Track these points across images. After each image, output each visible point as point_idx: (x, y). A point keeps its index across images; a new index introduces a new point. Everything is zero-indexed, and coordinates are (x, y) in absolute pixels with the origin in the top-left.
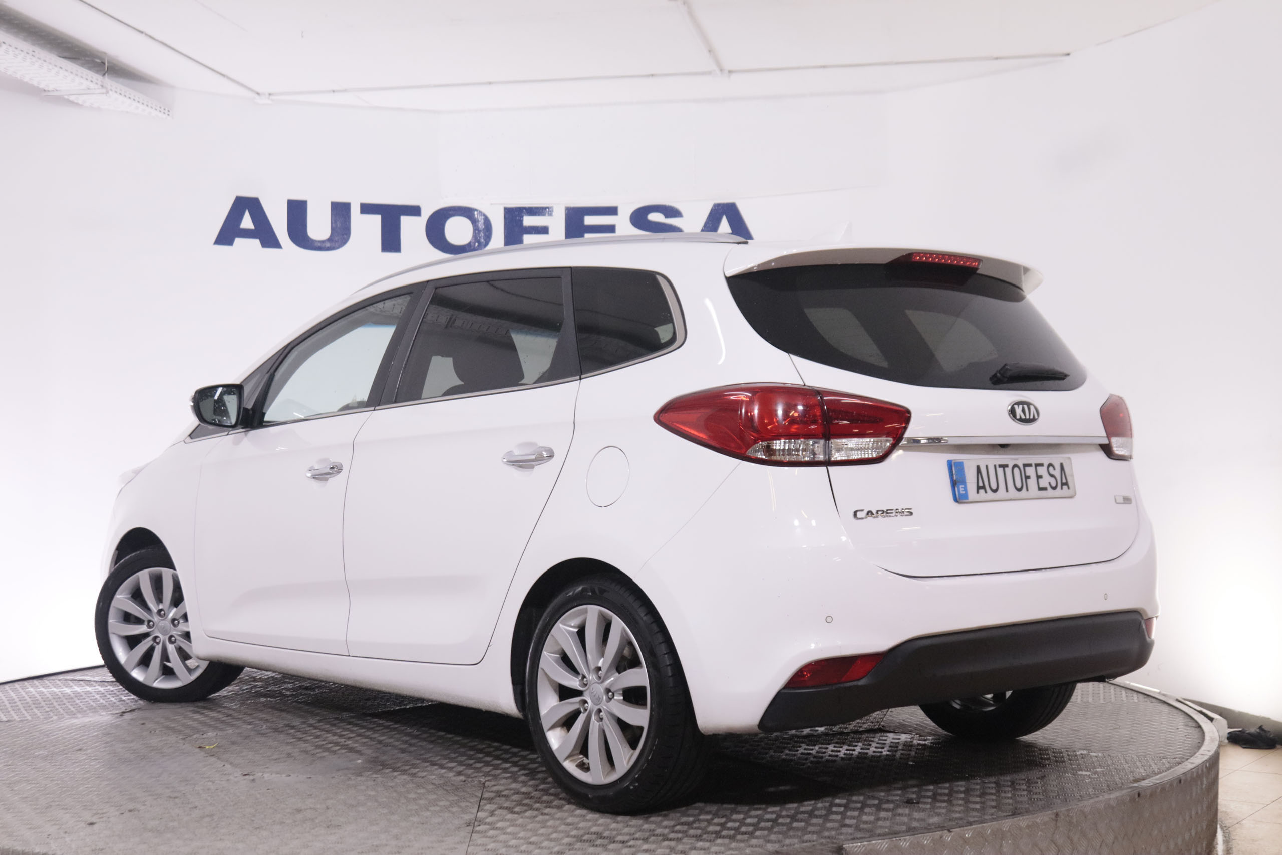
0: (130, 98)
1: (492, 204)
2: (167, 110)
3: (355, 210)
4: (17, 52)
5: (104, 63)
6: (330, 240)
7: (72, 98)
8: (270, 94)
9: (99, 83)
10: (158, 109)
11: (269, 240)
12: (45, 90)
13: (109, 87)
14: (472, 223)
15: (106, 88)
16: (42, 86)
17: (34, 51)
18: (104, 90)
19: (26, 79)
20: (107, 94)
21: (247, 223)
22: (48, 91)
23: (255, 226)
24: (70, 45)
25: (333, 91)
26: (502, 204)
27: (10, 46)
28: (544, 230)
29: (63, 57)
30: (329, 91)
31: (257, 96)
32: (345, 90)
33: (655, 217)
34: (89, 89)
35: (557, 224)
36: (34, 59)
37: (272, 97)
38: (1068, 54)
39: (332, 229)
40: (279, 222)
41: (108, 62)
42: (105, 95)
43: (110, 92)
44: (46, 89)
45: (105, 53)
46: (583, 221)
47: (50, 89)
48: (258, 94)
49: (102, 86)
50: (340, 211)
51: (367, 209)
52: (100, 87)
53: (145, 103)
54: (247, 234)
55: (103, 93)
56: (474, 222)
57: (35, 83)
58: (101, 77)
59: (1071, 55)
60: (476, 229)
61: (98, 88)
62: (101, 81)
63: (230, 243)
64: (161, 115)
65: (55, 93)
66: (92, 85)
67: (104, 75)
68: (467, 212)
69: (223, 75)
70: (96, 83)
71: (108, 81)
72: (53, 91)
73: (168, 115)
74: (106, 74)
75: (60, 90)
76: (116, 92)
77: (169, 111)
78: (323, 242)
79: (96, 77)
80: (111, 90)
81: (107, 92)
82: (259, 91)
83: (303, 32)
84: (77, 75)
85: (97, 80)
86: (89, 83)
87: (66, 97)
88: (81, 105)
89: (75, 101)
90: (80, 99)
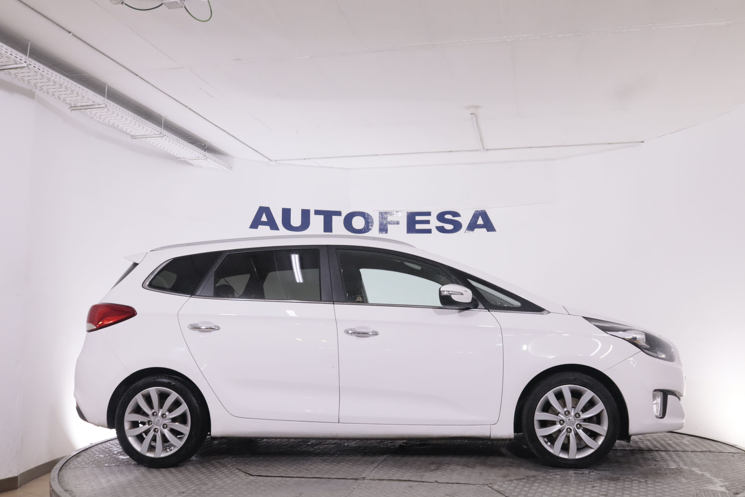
0: (215, 161)
1: (374, 211)
2: (230, 168)
5: (206, 146)
7: (190, 162)
8: (276, 160)
9: (203, 155)
10: (227, 167)
12: (179, 158)
13: (207, 156)
16: (178, 156)
18: (205, 158)
19: (172, 153)
22: (180, 158)
24: (191, 137)
25: (305, 159)
26: (378, 210)
29: (188, 143)
30: (302, 159)
31: (270, 161)
32: (310, 159)
34: (199, 157)
37: (277, 162)
38: (643, 142)
41: (207, 146)
42: (205, 160)
44: (179, 157)
45: (206, 141)
48: (270, 160)
53: (222, 164)
57: (175, 155)
58: (204, 152)
59: (644, 142)
61: (203, 157)
64: (228, 169)
65: (183, 159)
66: (200, 155)
67: (205, 151)
69: (257, 151)
71: (207, 154)
73: (231, 169)
74: (206, 151)
75: (185, 158)
79: (202, 152)
80: (209, 158)
81: (207, 159)
83: (297, 131)
84: (195, 151)
86: (199, 154)
87: (187, 161)
88: (193, 165)
89: (191, 163)
90: (193, 162)
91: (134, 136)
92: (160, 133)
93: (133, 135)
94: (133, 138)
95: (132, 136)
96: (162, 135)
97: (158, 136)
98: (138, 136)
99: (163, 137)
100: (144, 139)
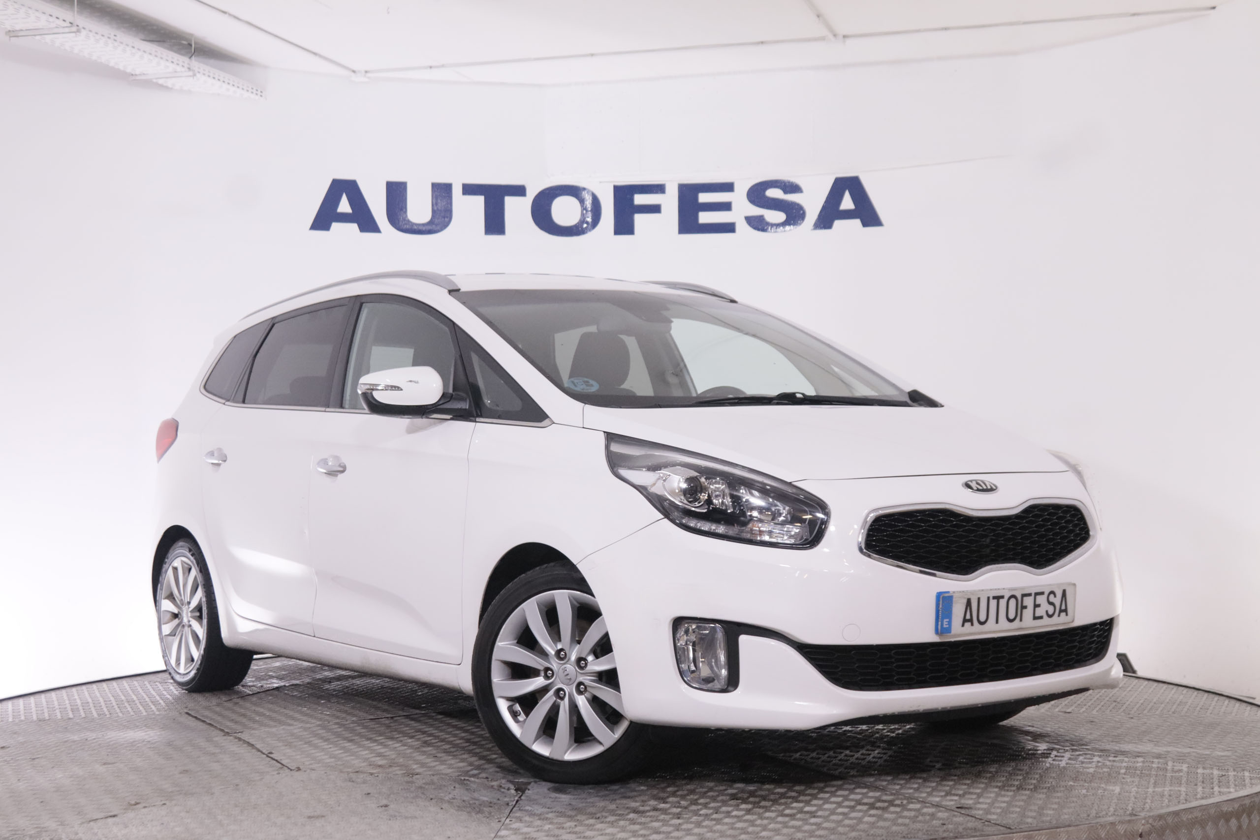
0: (219, 80)
1: (600, 182)
2: (260, 91)
3: (457, 191)
4: (98, 37)
5: (190, 45)
6: (431, 222)
7: (161, 82)
8: (366, 72)
9: (186, 65)
10: (250, 90)
11: (367, 224)
12: (132, 75)
13: (196, 69)
14: (580, 203)
15: (194, 71)
16: (129, 70)
17: (115, 36)
18: (191, 73)
19: (112, 64)
20: (195, 77)
21: (344, 206)
22: (136, 75)
23: (352, 209)
24: (155, 28)
25: (431, 67)
26: (611, 182)
27: (90, 31)
28: (655, 209)
29: (148, 41)
30: (425, 68)
31: (352, 74)
32: (443, 66)
33: (774, 193)
34: (176, 72)
35: (670, 202)
36: (116, 44)
37: (369, 75)
39: (434, 211)
40: (378, 206)
41: (195, 44)
42: (192, 78)
43: (198, 75)
44: (133, 73)
45: (192, 35)
46: (697, 198)
47: (137, 73)
48: (354, 72)
49: (189, 69)
50: (442, 192)
51: (469, 190)
52: (187, 70)
53: (237, 85)
54: (344, 218)
55: (190, 76)
56: (582, 201)
57: (121, 68)
58: (188, 60)
60: (584, 208)
61: (185, 71)
62: (189, 64)
63: (327, 227)
64: (253, 96)
66: (179, 68)
67: (190, 58)
68: (573, 191)
69: (315, 54)
70: (183, 66)
71: (196, 63)
72: (140, 75)
73: (261, 96)
74: (193, 57)
75: (147, 74)
76: (204, 74)
77: (261, 92)
78: (423, 225)
79: (183, 60)
80: (199, 72)
81: (194, 75)
82: (354, 69)
84: (162, 58)
85: (184, 62)
86: (175, 66)
87: (154, 81)
88: (171, 89)
89: (165, 84)
90: (169, 83)
91: (13, 31)
92: (69, 25)
93: (9, 28)
94: (10, 37)
95: (10, 31)
96: (74, 29)
97: (67, 30)
98: (22, 30)
99: (78, 31)
100: (38, 38)
